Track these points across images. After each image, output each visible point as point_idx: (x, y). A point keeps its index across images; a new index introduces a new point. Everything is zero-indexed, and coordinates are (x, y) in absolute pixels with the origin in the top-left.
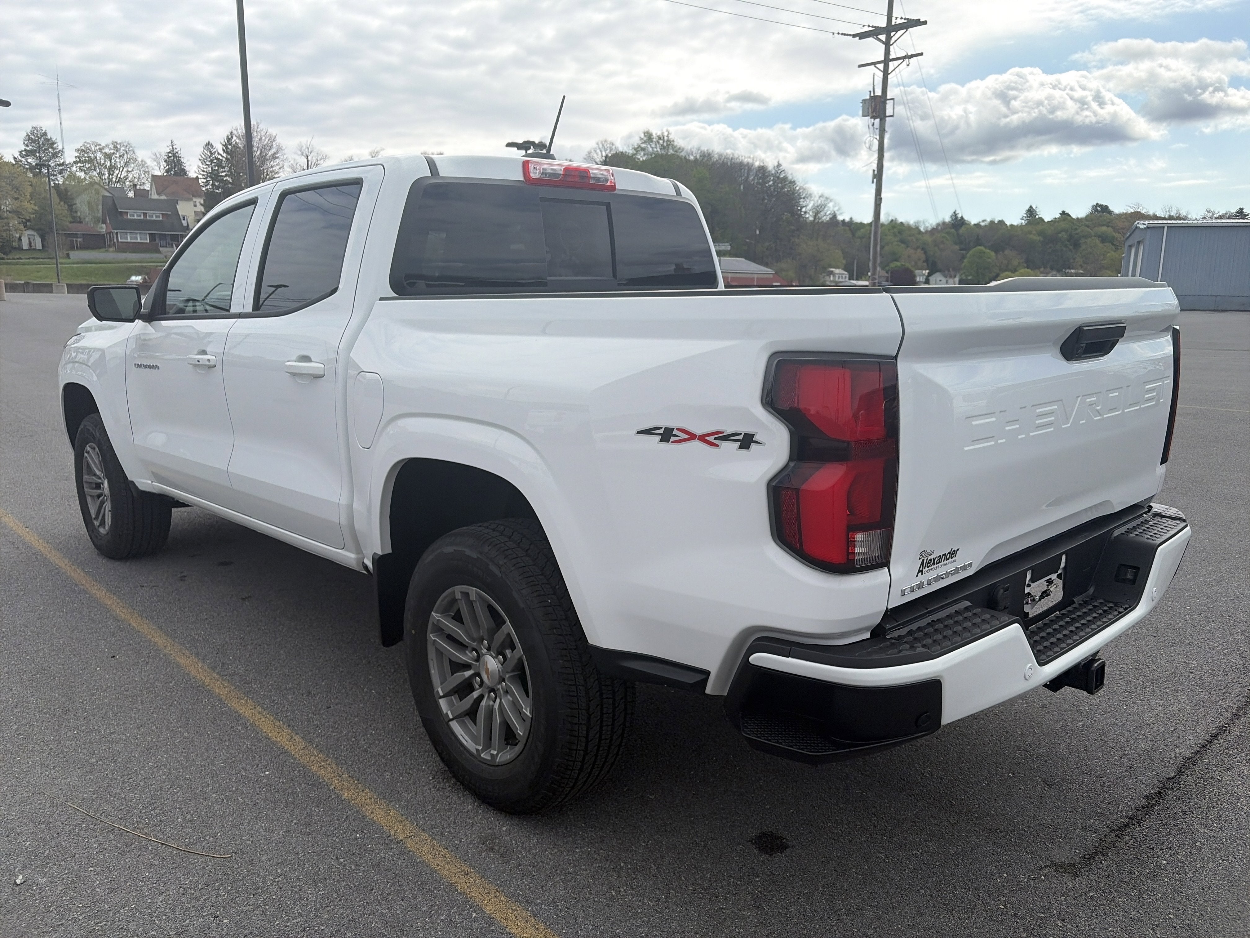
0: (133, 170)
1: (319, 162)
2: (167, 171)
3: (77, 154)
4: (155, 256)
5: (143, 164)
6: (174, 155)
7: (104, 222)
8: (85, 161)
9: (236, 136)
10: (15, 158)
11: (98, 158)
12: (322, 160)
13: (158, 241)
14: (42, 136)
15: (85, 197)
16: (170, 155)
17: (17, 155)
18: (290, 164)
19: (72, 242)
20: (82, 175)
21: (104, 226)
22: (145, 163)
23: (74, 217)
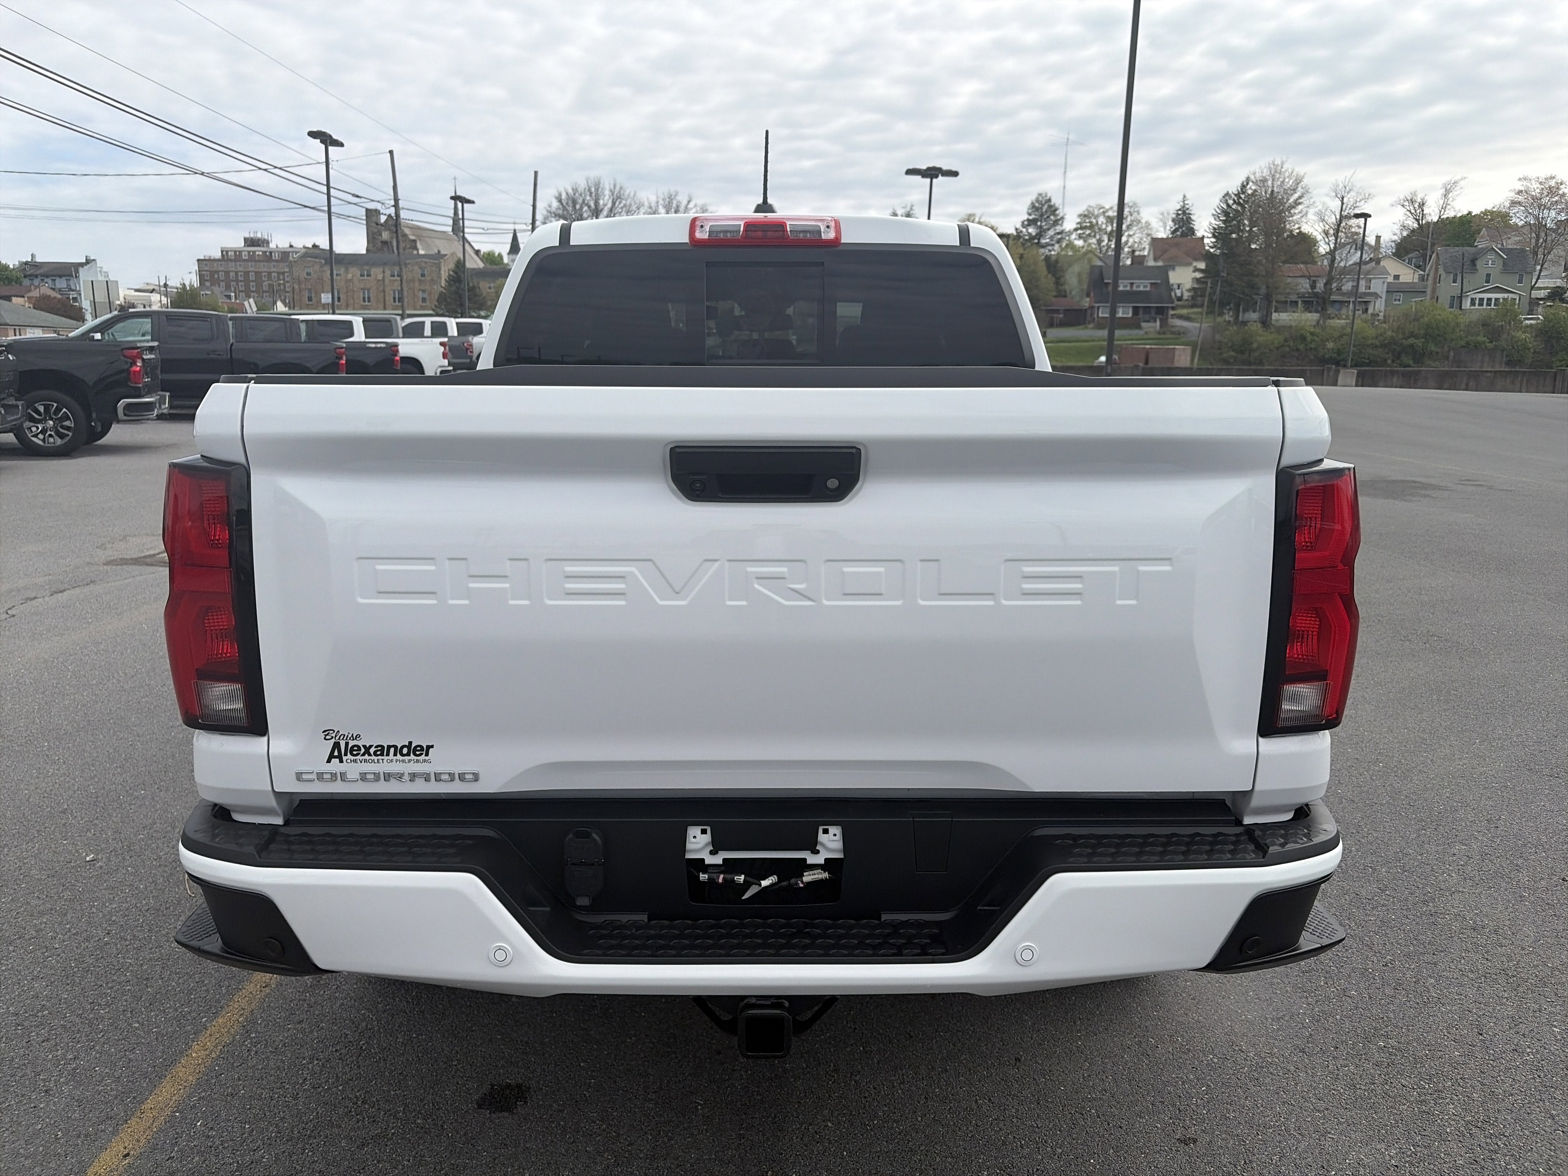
0: (1134, 234)
1: (1358, 204)
2: (1173, 232)
3: (1079, 220)
4: (1135, 332)
5: (1148, 224)
6: (1184, 213)
7: (1088, 295)
8: (1086, 228)
9: (1253, 182)
10: (1016, 229)
11: (1100, 223)
12: (1363, 201)
13: (1141, 315)
14: (1046, 203)
15: (1076, 268)
16: (1180, 212)
17: (1019, 226)
18: (1317, 210)
19: (1052, 318)
20: (1080, 243)
21: (1088, 299)
22: (1149, 225)
23: (1059, 291)
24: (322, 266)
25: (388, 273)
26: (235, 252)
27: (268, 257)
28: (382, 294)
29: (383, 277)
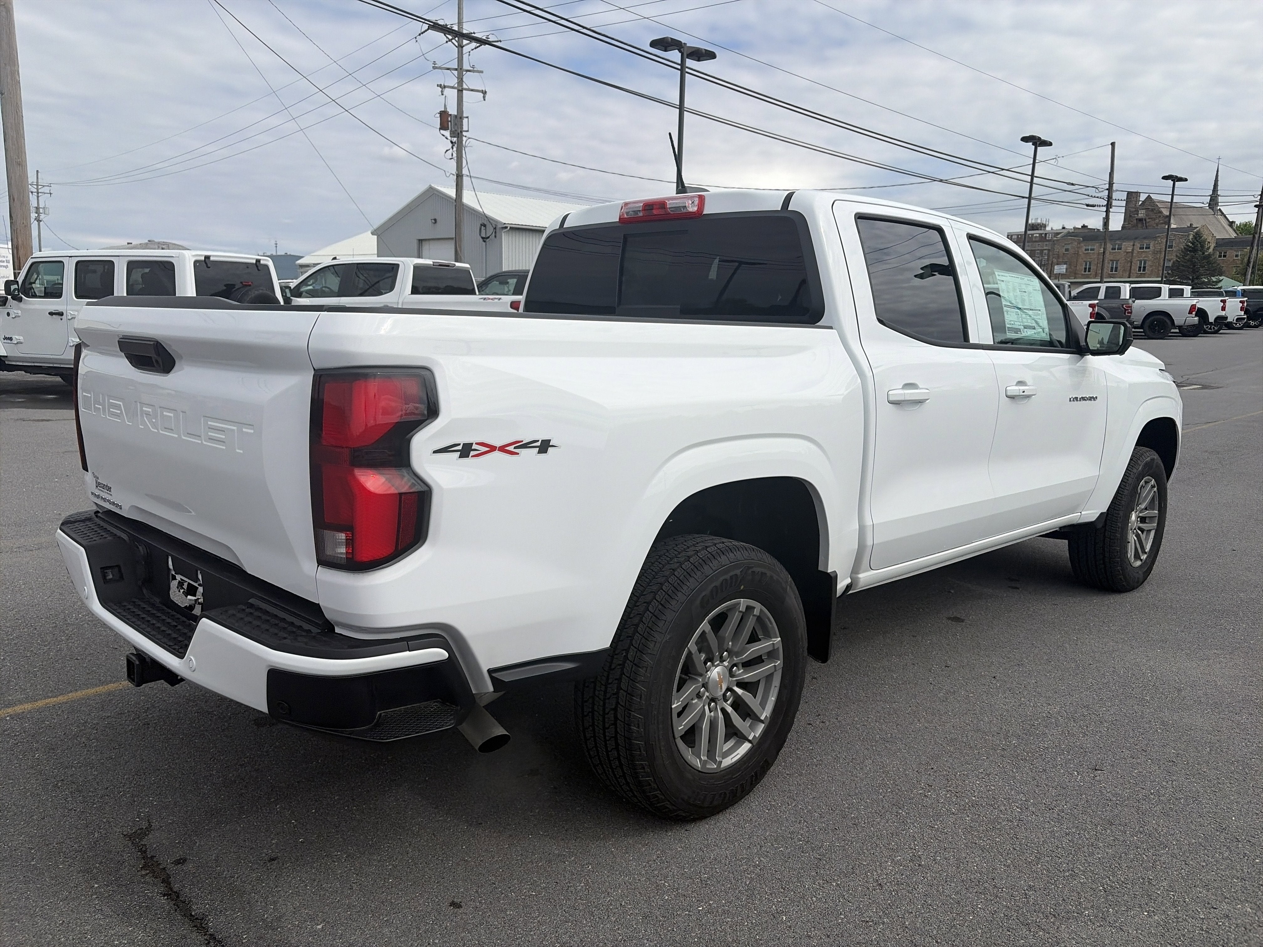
24: (1079, 243)
25: (1138, 245)
26: (1018, 235)
27: (1043, 238)
28: (1129, 265)
29: (1133, 250)
